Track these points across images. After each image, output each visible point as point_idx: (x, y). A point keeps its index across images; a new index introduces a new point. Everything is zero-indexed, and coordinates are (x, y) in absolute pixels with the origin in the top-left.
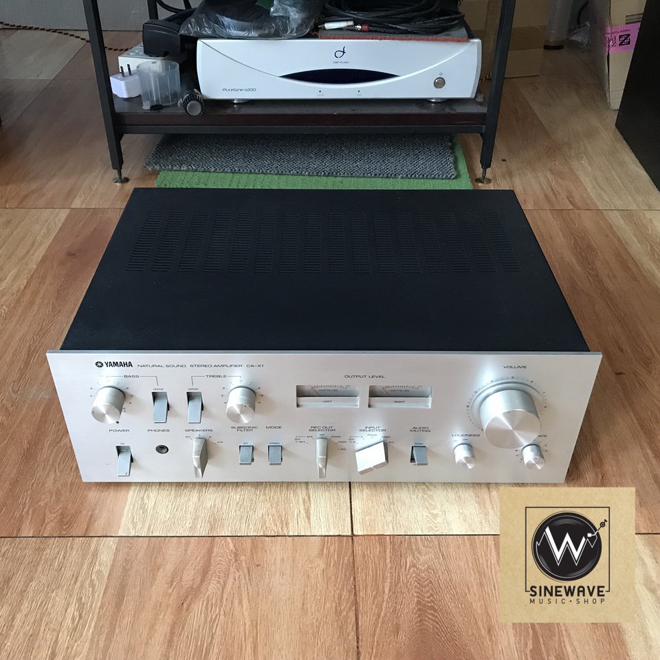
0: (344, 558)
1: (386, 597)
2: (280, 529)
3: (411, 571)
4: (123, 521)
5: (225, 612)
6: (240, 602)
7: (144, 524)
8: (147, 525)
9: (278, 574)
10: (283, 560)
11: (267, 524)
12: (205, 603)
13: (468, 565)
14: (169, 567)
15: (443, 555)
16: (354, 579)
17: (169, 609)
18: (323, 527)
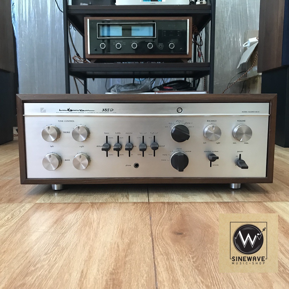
0: (144, 206)
1: (165, 214)
2: (114, 201)
3: (177, 208)
4: (39, 200)
5: (84, 217)
6: (93, 214)
7: (49, 200)
8: (50, 200)
9: (112, 209)
10: (115, 206)
11: (108, 200)
12: (75, 215)
13: (205, 207)
14: (59, 208)
15: (193, 205)
16: (150, 210)
17: (57, 216)
18: (135, 200)
